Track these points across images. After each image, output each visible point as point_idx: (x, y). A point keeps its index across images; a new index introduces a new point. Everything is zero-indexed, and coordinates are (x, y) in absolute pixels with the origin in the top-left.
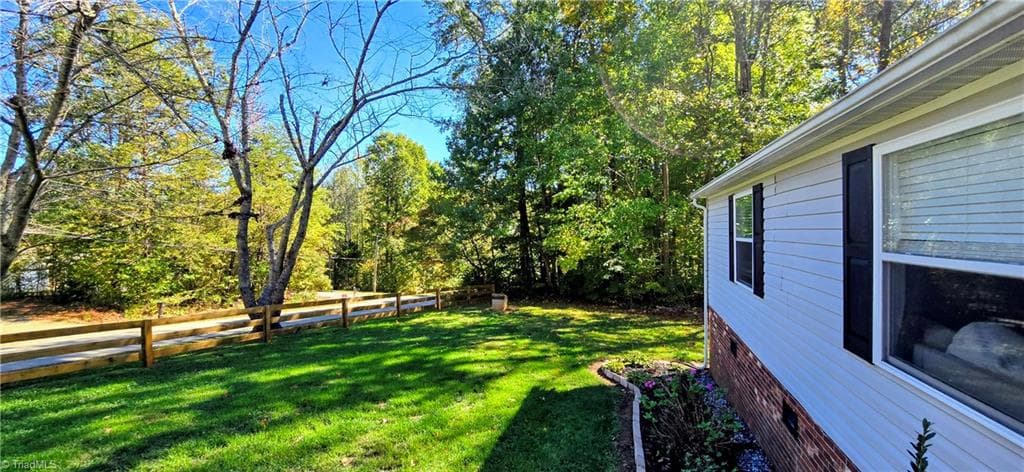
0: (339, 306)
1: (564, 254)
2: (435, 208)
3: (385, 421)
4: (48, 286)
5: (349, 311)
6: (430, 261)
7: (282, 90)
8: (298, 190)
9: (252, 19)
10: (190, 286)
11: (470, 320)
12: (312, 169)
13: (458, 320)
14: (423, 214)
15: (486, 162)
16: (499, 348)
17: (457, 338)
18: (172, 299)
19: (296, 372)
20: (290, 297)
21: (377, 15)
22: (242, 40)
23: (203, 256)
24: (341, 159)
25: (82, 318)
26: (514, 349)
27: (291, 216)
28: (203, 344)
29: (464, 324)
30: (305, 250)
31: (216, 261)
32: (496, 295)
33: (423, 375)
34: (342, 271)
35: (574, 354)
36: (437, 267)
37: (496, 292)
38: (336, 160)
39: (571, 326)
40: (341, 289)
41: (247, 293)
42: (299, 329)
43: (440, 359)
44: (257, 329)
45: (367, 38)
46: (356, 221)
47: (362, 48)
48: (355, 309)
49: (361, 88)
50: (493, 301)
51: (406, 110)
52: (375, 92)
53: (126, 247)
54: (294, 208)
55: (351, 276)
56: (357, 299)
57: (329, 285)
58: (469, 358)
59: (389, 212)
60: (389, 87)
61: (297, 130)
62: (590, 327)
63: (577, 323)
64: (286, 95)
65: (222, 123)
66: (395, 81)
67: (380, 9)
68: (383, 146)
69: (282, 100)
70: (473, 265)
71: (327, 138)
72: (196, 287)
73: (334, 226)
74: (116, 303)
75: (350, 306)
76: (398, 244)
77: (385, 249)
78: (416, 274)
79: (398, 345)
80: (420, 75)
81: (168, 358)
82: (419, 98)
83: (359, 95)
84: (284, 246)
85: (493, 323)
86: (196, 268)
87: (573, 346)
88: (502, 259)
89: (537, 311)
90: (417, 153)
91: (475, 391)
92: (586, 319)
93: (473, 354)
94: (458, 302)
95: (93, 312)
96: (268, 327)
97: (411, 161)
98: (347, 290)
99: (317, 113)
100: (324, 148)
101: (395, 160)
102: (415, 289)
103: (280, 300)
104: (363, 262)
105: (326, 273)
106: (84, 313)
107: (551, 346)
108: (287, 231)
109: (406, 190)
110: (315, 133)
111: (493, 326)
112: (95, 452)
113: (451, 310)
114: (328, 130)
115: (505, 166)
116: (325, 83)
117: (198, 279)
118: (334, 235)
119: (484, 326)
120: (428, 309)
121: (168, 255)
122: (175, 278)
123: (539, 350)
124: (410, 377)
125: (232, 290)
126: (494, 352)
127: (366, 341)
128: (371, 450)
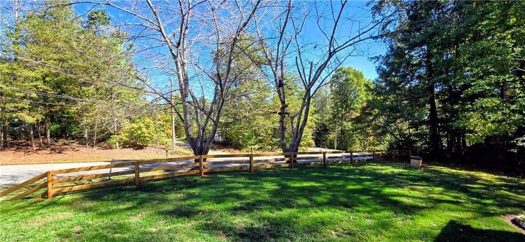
0: (322, 155)
1: (471, 132)
2: (371, 105)
3: (352, 218)
4: (220, 139)
5: (327, 158)
6: (368, 135)
7: (297, 54)
8: (304, 99)
9: (285, 25)
10: (260, 141)
11: (396, 171)
12: (310, 89)
13: (388, 170)
14: (363, 109)
15: (404, 76)
16: (419, 190)
17: (389, 180)
18: (255, 146)
19: (306, 184)
20: (300, 150)
21: (341, 6)
22: (282, 35)
23: (265, 130)
24: (322, 82)
25: (229, 151)
26: (430, 192)
27: (301, 112)
28: (269, 166)
29: (393, 172)
30: (306, 128)
31: (270, 132)
32: (414, 157)
33: (370, 197)
34: (320, 138)
35: (486, 205)
36: (371, 138)
37: (412, 155)
38: (319, 84)
39: (479, 184)
40: (319, 147)
41: (283, 146)
42: (305, 164)
43: (380, 191)
44: (288, 162)
45: (336, 20)
46: (326, 114)
47: (334, 25)
48: (329, 158)
49: (333, 46)
50: (411, 160)
51: (355, 53)
52: (340, 47)
53: (241, 126)
54: (302, 108)
55: (324, 141)
56: (329, 153)
57: (314, 144)
58: (398, 193)
59: (342, 108)
60: (348, 42)
61: (304, 72)
62: (499, 187)
63: (483, 182)
64: (298, 57)
65: (274, 73)
66: (351, 39)
67: (343, 3)
68: (340, 74)
69: (296, 59)
70: (396, 138)
71: (316, 74)
72: (262, 142)
73: (315, 116)
74: (238, 147)
75: (327, 155)
76: (348, 125)
77: (340, 128)
78: (358, 142)
79: (352, 179)
80: (365, 32)
81: (258, 170)
82: (361, 45)
83: (332, 49)
84: (298, 126)
85: (413, 174)
86: (262, 134)
87: (483, 198)
88: (416, 135)
89: (445, 170)
90: (358, 75)
91: (405, 213)
92: (494, 180)
93: (400, 191)
94: (386, 159)
95: (232, 150)
96: (292, 162)
97: (355, 81)
98: (322, 147)
99: (312, 62)
100: (315, 79)
101: (347, 80)
102: (358, 149)
103: (297, 150)
104: (329, 134)
105: (312, 139)
106: (230, 150)
107: (462, 195)
108: (299, 119)
109: (352, 96)
110: (311, 73)
111: (413, 176)
112: (241, 202)
113: (383, 164)
114: (317, 69)
115: (419, 77)
116: (315, 47)
117: (263, 139)
118: (316, 120)
119: (406, 175)
120: (369, 161)
121: (253, 129)
122: (256, 138)
123: (452, 196)
124: (363, 198)
125: (275, 144)
126: (416, 192)
127: (336, 174)
128: (346, 231)
